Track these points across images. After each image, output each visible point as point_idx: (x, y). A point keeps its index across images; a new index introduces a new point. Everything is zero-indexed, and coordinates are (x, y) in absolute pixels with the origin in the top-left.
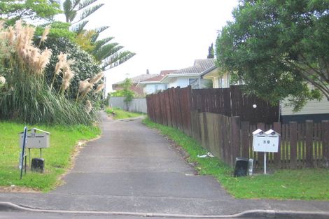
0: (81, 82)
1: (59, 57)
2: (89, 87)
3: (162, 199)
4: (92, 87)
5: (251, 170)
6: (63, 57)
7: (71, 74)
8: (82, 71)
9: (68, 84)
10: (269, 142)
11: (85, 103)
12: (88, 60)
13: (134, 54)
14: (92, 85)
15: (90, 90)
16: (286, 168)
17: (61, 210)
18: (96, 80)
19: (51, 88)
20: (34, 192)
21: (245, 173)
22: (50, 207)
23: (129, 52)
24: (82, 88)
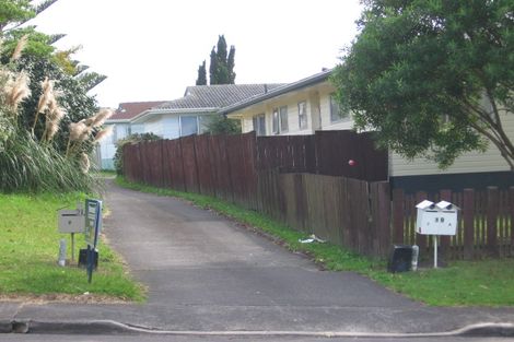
0: (73, 124)
1: (43, 84)
2: (86, 132)
3: (326, 309)
4: (90, 132)
5: (415, 263)
6: (48, 84)
7: (61, 113)
8: (73, 108)
9: (55, 128)
10: (442, 220)
11: (79, 156)
12: (78, 89)
13: (104, 78)
14: (90, 130)
15: (86, 137)
16: (458, 258)
17: (191, 330)
18: (97, 120)
19: (31, 135)
20: (123, 302)
21: (408, 267)
22: (173, 327)
23: (95, 75)
24: (76, 134)
